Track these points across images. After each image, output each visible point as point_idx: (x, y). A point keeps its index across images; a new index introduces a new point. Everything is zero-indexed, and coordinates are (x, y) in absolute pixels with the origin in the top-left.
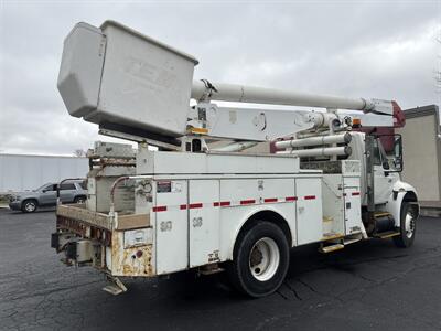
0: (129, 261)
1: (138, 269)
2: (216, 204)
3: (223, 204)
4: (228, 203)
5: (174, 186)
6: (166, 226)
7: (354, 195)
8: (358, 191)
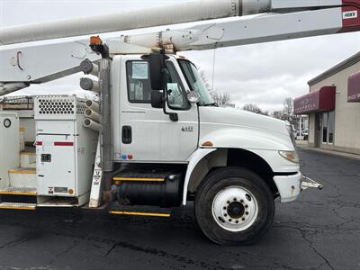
7: (56, 144)
8: (70, 140)
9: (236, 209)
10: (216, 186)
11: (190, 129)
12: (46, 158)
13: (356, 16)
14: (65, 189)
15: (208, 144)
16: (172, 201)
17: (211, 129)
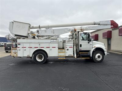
0: (14, 54)
1: (15, 55)
2: (29, 47)
3: (30, 47)
4: (32, 47)
5: (21, 44)
6: (20, 50)
8: (72, 47)
9: (99, 57)
11: (91, 45)
12: (68, 50)
14: (71, 55)
15: (95, 47)
16: (89, 56)
17: (95, 44)
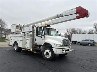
5: (11, 38)
7: (28, 41)
8: (29, 40)
9: (47, 54)
10: (45, 49)
11: (43, 39)
12: (27, 43)
13: (79, 15)
14: (28, 48)
